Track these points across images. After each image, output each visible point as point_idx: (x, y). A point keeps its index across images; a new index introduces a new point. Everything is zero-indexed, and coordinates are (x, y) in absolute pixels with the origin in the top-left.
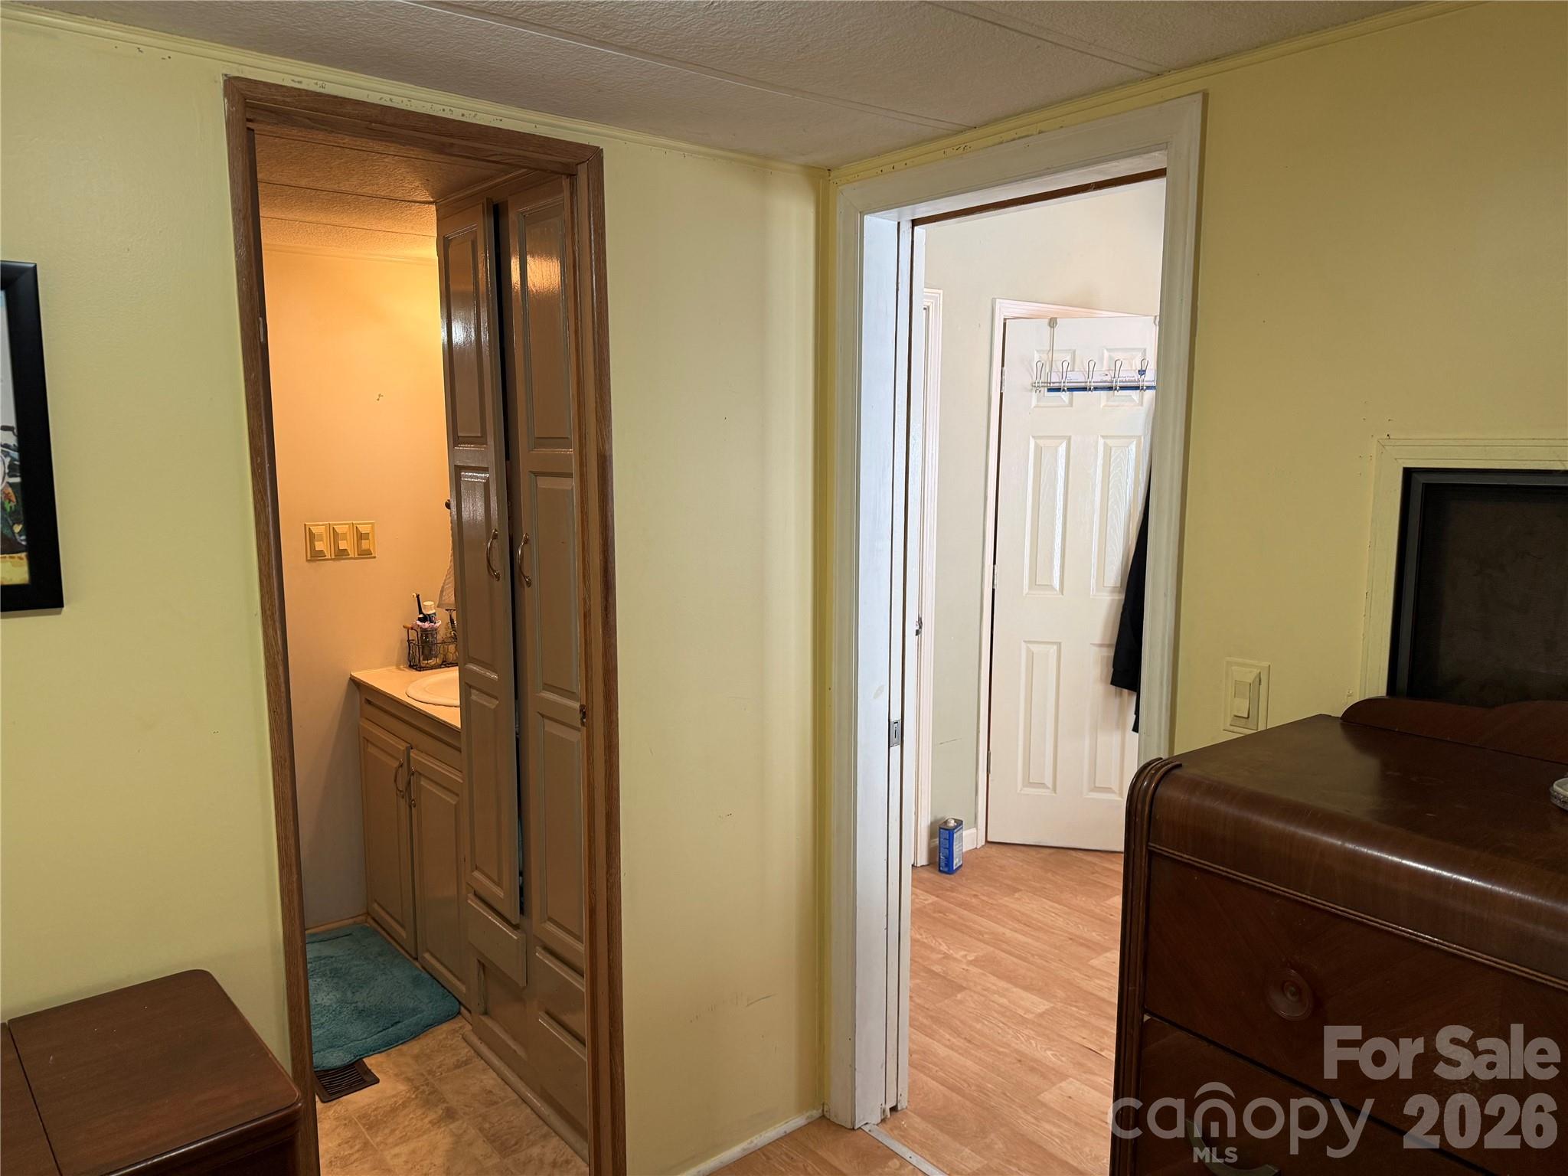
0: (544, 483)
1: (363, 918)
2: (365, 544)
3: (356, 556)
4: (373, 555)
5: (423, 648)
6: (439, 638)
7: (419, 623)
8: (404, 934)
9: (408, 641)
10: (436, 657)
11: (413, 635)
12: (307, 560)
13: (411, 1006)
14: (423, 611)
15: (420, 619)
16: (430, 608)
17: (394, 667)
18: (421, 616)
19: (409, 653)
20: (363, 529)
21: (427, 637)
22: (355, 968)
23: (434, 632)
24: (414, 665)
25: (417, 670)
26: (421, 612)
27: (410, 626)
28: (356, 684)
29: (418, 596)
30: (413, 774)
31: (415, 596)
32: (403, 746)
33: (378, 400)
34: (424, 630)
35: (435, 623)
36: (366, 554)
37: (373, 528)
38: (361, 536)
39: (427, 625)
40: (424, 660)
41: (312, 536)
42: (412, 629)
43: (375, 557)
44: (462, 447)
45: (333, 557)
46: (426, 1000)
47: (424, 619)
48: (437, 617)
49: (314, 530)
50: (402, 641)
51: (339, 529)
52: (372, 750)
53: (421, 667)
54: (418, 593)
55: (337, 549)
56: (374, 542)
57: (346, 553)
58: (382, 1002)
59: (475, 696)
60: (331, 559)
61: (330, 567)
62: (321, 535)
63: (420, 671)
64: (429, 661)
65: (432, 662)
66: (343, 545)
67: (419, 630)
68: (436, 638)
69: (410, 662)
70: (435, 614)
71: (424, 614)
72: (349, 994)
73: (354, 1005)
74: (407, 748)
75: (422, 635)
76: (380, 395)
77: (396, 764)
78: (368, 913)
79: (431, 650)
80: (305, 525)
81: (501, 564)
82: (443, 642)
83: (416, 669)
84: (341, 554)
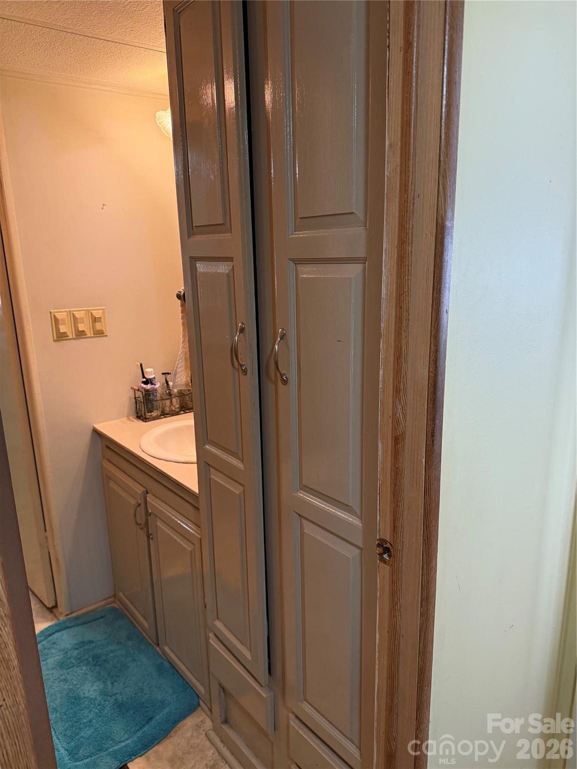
0: (307, 272)
1: (111, 600)
2: (98, 326)
3: (92, 335)
4: (105, 334)
5: (147, 405)
6: (158, 395)
7: (143, 385)
8: (146, 625)
9: (135, 398)
10: (157, 410)
11: (139, 394)
12: (54, 341)
13: (159, 697)
14: (146, 376)
15: (143, 382)
16: (150, 373)
17: (126, 418)
18: (144, 380)
19: (136, 407)
20: (97, 314)
21: (149, 396)
22: (112, 655)
23: (154, 392)
24: (141, 417)
25: (144, 421)
26: (144, 377)
27: (137, 388)
28: (97, 433)
29: (141, 365)
30: (150, 515)
31: (139, 364)
32: (140, 490)
33: (102, 209)
34: (147, 391)
35: (155, 385)
36: (100, 333)
37: (104, 313)
38: (95, 320)
39: (149, 387)
40: (148, 413)
41: (56, 321)
42: (138, 390)
43: (106, 336)
44: (198, 238)
45: (74, 337)
46: (170, 691)
47: (146, 383)
48: (156, 380)
49: (58, 316)
50: (130, 399)
51: (77, 314)
52: (112, 485)
53: (146, 419)
54: (141, 363)
55: (77, 331)
56: (105, 325)
57: (84, 334)
58: (136, 694)
59: (216, 477)
60: (73, 339)
61: (73, 345)
62: (63, 320)
63: (146, 422)
64: (152, 413)
65: (154, 414)
66: (81, 327)
67: (143, 391)
68: (156, 396)
69: (137, 413)
70: (154, 378)
71: (146, 378)
72: (110, 686)
73: (114, 697)
74: (144, 492)
75: (145, 394)
76: (103, 205)
77: (133, 502)
78: (115, 596)
79: (153, 405)
80: (51, 312)
81: (248, 358)
82: (162, 399)
83: (142, 420)
84: (80, 334)
